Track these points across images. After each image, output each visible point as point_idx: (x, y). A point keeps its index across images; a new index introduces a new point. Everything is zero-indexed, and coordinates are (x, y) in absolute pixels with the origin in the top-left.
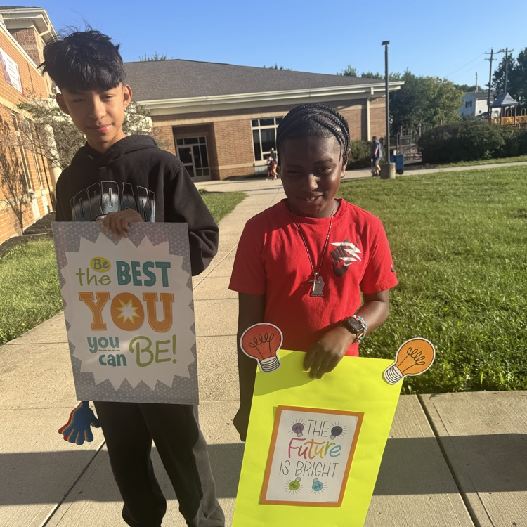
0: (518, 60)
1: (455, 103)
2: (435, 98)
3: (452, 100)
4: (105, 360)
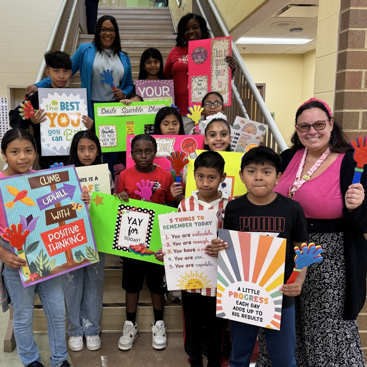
4: (54, 139)
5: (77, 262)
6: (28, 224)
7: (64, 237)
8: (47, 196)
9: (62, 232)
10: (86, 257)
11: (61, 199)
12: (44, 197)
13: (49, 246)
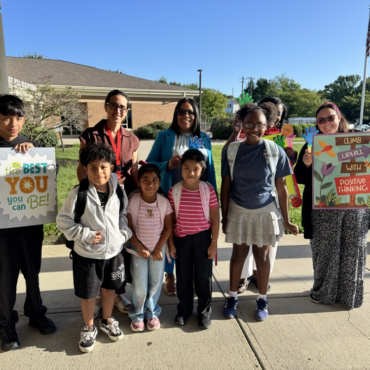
0: (257, 84)
1: (223, 105)
2: (212, 101)
3: (222, 103)
4: (15, 208)
5: (358, 204)
6: (327, 169)
7: (352, 185)
8: (346, 152)
9: (351, 180)
10: (366, 203)
11: (357, 156)
12: (344, 153)
13: (339, 188)
